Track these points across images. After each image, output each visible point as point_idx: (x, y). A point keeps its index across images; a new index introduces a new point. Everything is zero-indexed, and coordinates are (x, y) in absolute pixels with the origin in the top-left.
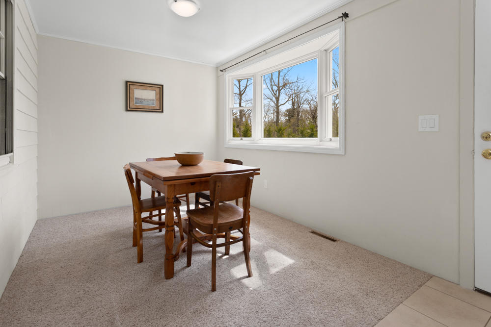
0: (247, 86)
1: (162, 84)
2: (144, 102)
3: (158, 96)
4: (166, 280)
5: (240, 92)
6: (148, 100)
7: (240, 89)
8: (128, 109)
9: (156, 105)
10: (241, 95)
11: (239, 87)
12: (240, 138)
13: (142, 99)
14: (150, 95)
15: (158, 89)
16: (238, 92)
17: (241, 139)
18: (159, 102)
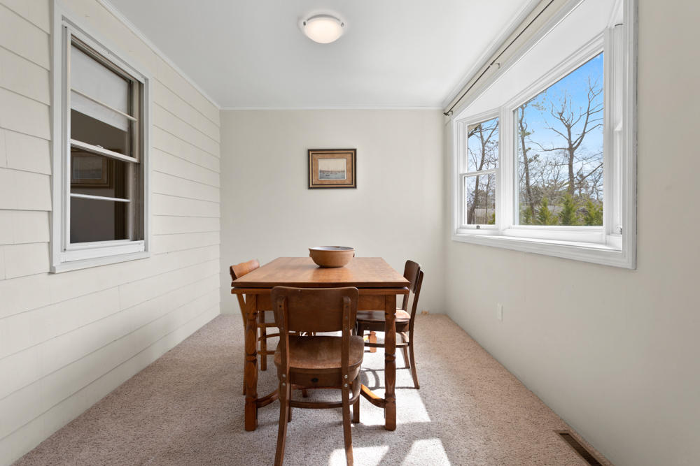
0: (584, 133)
1: (355, 148)
2: (331, 176)
3: (350, 165)
4: (245, 432)
5: (571, 145)
6: (336, 172)
7: (569, 140)
8: (312, 186)
9: (346, 178)
10: (571, 149)
11: (568, 138)
12: (475, 226)
13: (328, 172)
14: (338, 165)
15: (350, 155)
16: (567, 146)
17: (478, 227)
18: (350, 174)
